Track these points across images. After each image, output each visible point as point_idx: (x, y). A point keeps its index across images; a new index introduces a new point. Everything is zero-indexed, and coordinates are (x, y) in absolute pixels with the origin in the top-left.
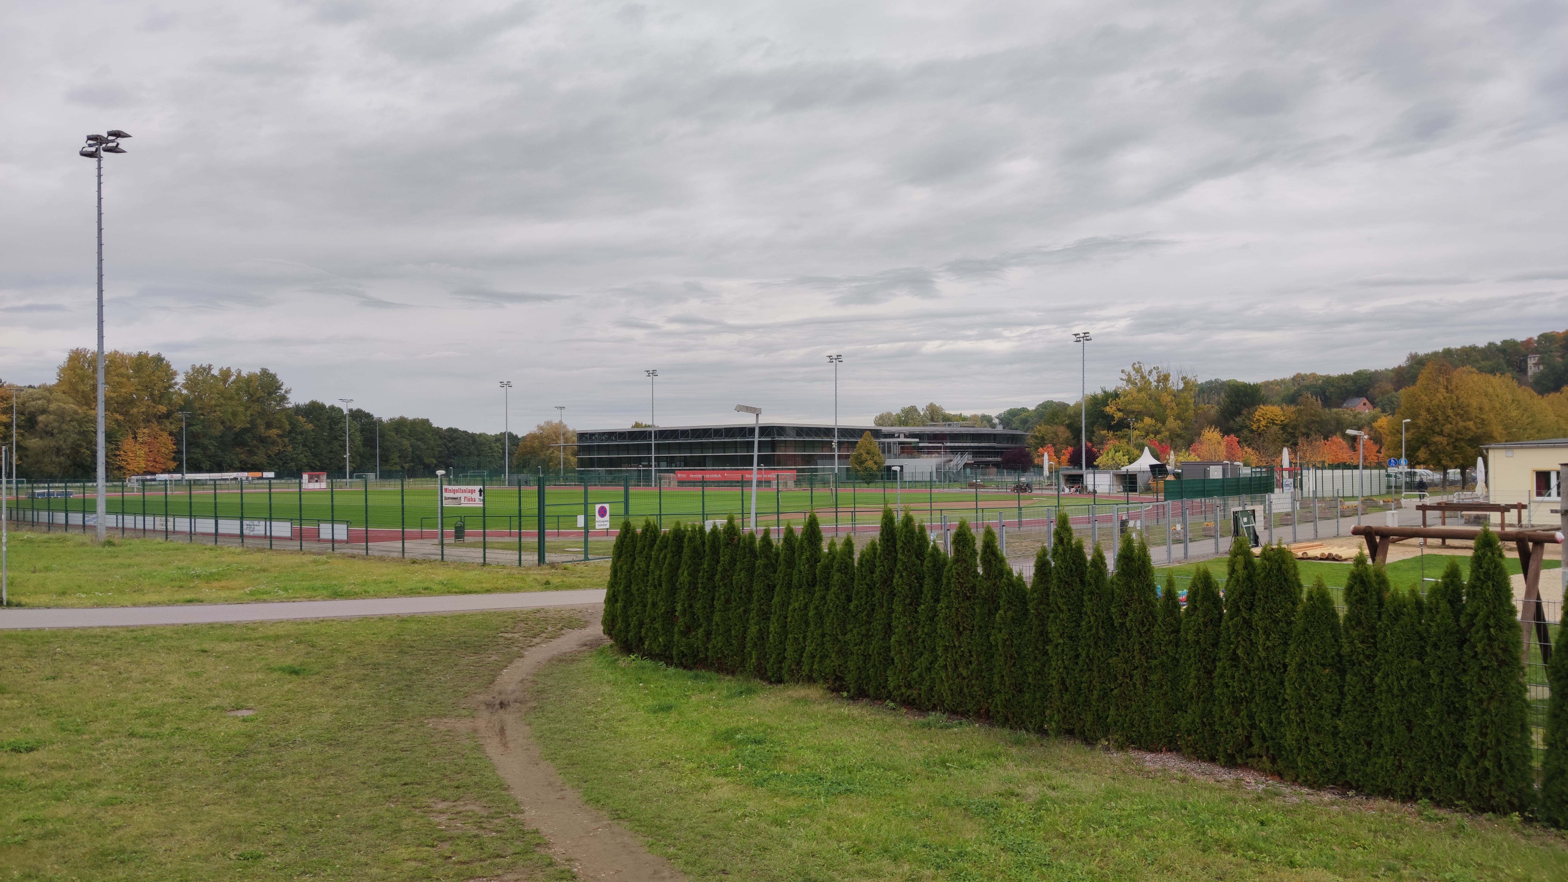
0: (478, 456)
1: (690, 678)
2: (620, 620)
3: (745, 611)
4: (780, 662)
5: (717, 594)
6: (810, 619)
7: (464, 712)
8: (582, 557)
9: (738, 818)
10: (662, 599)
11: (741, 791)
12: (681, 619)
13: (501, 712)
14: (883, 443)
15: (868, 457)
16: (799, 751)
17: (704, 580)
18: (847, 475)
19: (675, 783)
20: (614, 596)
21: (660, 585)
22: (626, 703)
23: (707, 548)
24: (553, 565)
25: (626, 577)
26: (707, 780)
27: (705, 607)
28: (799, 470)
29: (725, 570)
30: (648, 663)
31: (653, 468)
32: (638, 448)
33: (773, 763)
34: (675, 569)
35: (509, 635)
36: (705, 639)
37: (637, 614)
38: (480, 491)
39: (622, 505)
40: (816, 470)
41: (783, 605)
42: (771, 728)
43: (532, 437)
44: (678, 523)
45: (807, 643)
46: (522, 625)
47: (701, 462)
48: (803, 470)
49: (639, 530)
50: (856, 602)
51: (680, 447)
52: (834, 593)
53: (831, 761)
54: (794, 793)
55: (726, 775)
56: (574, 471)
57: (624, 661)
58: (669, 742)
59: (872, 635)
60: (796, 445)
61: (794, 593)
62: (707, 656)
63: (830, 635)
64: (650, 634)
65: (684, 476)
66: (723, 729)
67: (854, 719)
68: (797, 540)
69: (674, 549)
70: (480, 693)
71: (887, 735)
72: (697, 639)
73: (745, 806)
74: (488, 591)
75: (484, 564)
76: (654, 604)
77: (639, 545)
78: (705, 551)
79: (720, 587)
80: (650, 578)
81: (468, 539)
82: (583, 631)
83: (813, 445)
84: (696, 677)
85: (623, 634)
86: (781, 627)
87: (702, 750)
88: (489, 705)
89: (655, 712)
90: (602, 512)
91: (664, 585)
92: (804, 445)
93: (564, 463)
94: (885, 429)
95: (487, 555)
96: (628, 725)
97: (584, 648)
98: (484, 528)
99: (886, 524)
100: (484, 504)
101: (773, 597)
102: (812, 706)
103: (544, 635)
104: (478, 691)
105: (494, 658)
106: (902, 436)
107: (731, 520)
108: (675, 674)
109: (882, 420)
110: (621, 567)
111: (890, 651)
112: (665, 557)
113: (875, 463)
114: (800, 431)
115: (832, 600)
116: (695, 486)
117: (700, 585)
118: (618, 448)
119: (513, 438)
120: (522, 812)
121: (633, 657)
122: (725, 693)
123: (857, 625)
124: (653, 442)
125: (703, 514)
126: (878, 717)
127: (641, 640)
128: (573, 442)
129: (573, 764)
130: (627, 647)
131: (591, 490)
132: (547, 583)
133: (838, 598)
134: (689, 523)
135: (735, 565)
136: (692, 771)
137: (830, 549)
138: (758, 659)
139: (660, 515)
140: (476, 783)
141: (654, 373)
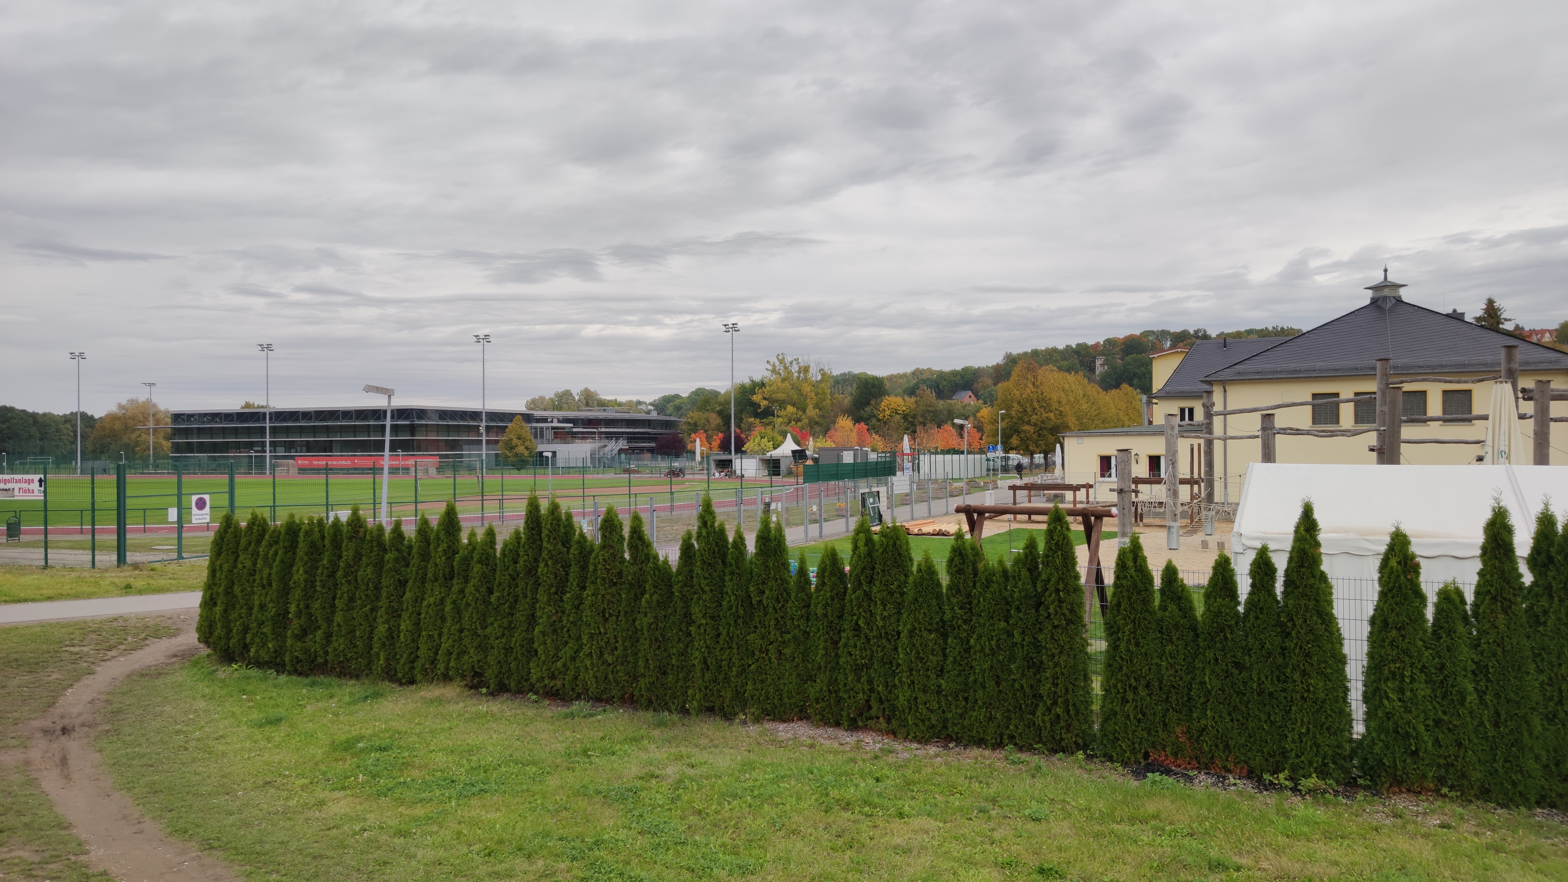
0: (41, 439)
1: (306, 685)
2: (219, 625)
3: (372, 610)
4: (412, 662)
5: (339, 592)
6: (447, 615)
7: (14, 742)
8: (175, 555)
9: (355, 834)
10: (272, 601)
11: (361, 804)
12: (295, 622)
13: (63, 738)
14: (536, 428)
15: (519, 442)
16: (430, 755)
17: (324, 578)
18: (496, 461)
19: (282, 802)
20: (212, 599)
21: (270, 585)
22: (226, 718)
23: (327, 542)
24: (136, 566)
25: (226, 577)
26: (321, 796)
27: (324, 607)
28: (441, 456)
29: (349, 566)
30: (254, 672)
31: (268, 454)
32: (249, 431)
33: (400, 770)
34: (287, 568)
35: (76, 649)
36: (324, 642)
37: (241, 618)
38: (40, 481)
39: (227, 496)
40: (461, 456)
41: (416, 600)
42: (399, 733)
43: (112, 418)
44: (292, 516)
45: (442, 640)
46: (94, 636)
47: (327, 447)
48: (447, 456)
49: (243, 524)
50: (498, 594)
51: (301, 430)
52: (474, 586)
53: (465, 761)
54: (421, 801)
55: (343, 788)
56: (168, 457)
57: (224, 672)
58: (277, 758)
59: (515, 628)
60: (438, 429)
61: (429, 588)
62: (326, 661)
63: (468, 630)
64: (257, 640)
65: (306, 462)
66: (343, 738)
67: (493, 715)
68: (432, 531)
69: (286, 544)
70: (36, 719)
71: (527, 729)
72: (315, 642)
73: (365, 820)
74: (50, 598)
75: (46, 566)
76: (262, 607)
77: (243, 541)
78: (324, 546)
79: (342, 584)
80: (257, 577)
81: (23, 538)
82: (174, 641)
83: (458, 429)
84: (313, 684)
85: (222, 642)
86: (414, 624)
87: (316, 764)
88: (46, 732)
89: (260, 726)
90: (201, 504)
91: (274, 584)
92: (449, 429)
93: (155, 449)
94: (538, 413)
95: (49, 556)
96: (227, 743)
97: (174, 659)
98: (46, 524)
99: (531, 512)
100: (45, 496)
101: (404, 593)
102: (447, 706)
103: (122, 647)
104: (32, 716)
105: (55, 676)
106: (555, 420)
107: (355, 512)
108: (287, 682)
109: (534, 404)
110: (221, 566)
111: (533, 643)
112: (276, 553)
113: (527, 448)
114: (443, 414)
115: (471, 593)
116: (319, 473)
117: (318, 583)
118: (224, 431)
119: (87, 420)
120: (87, 853)
121: (235, 666)
122: (347, 699)
123: (499, 618)
124: (268, 425)
125: (327, 505)
126: (519, 712)
127: (246, 647)
128: (166, 424)
129: (156, 792)
130: (228, 657)
131: (185, 479)
132: (128, 587)
133: (478, 591)
134: (305, 515)
135: (360, 560)
136: (303, 788)
137: (469, 539)
138: (387, 659)
139: (274, 506)
140: (26, 825)
141: (269, 347)
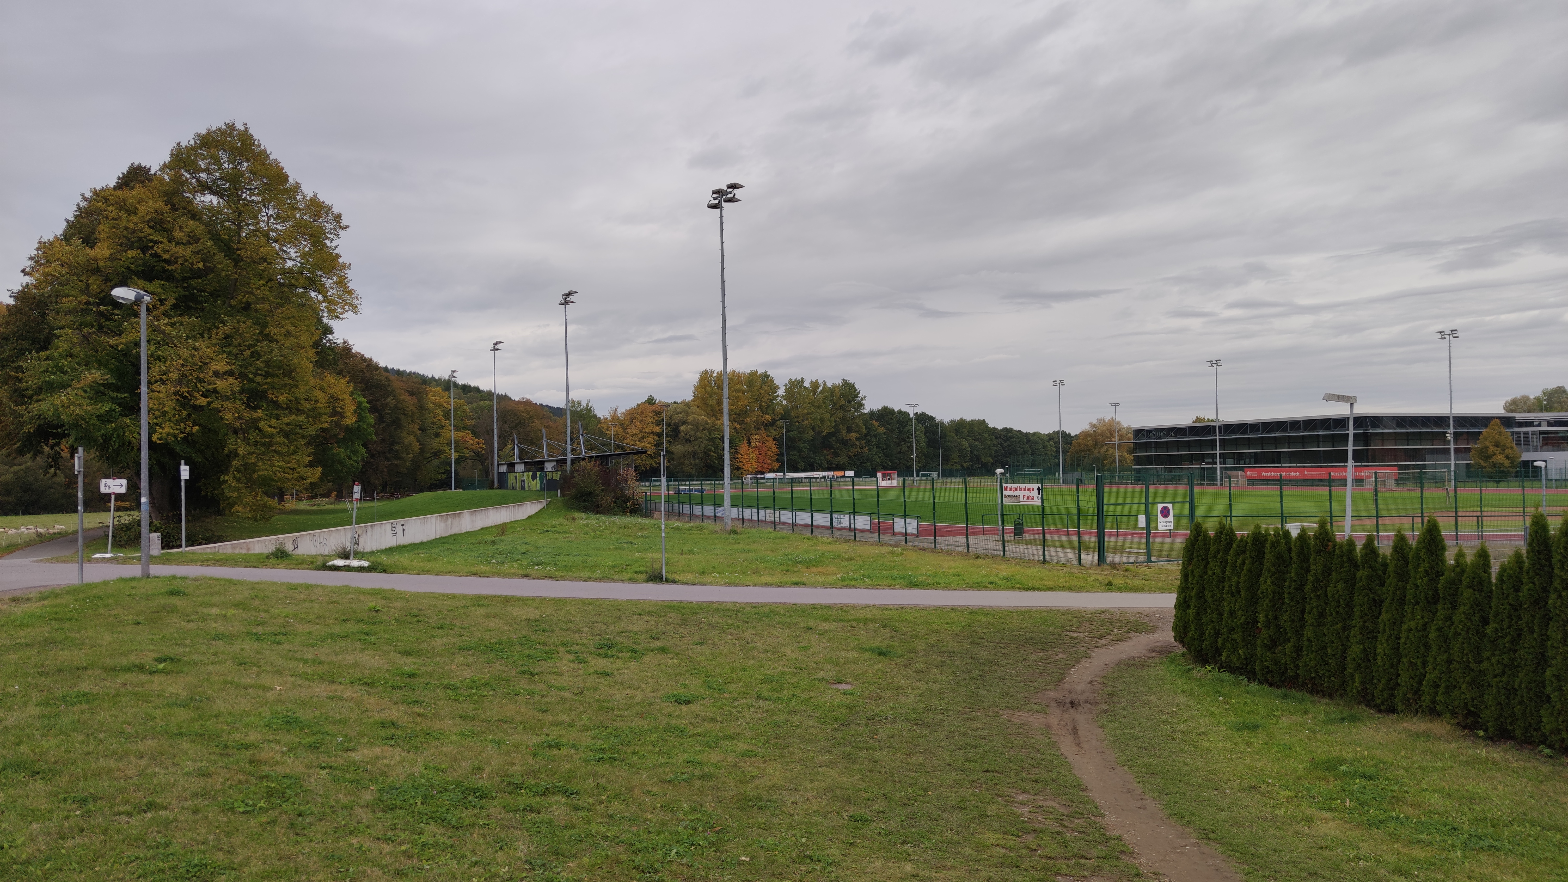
0: (1032, 455)
1: (1278, 697)
2: (1192, 627)
3: (1344, 628)
4: (1392, 689)
5: (1308, 606)
6: (1432, 642)
7: (1036, 707)
8: (1144, 559)
9: (1349, 860)
10: (1241, 608)
11: (1351, 830)
12: (1264, 632)
13: (1072, 711)
14: (1518, 433)
15: (1497, 450)
16: (1424, 794)
17: (1292, 591)
18: (1467, 472)
19: (1269, 810)
20: (1185, 601)
21: (1239, 593)
22: (1205, 716)
23: (1294, 554)
24: (1114, 566)
25: (1198, 583)
26: (1308, 812)
27: (1293, 620)
28: (1400, 467)
29: (1317, 580)
30: (1226, 676)
31: (1218, 466)
32: (1200, 445)
33: (1390, 803)
34: (1255, 577)
35: (1075, 635)
36: (1294, 655)
37: (1213, 622)
38: (1039, 489)
39: (1187, 506)
40: (1424, 467)
41: (1395, 623)
42: (1384, 763)
43: (1085, 435)
44: (1258, 527)
45: (1427, 670)
46: (1087, 625)
47: (1275, 459)
48: (1407, 467)
49: (1212, 533)
50: (1496, 625)
51: (1249, 442)
52: (1464, 613)
53: (1467, 810)
54: (1419, 842)
55: (1330, 809)
56: (1130, 469)
57: (1199, 672)
58: (1259, 765)
59: (1518, 666)
60: (1396, 438)
61: (1409, 611)
62: (1297, 675)
63: (1458, 662)
64: (1228, 645)
65: (1255, 474)
66: (1324, 757)
67: (1495, 763)
68: (1410, 548)
69: (1253, 554)
70: (1050, 690)
71: (1543, 787)
72: (1285, 654)
73: (1358, 848)
74: (1050, 589)
75: (1044, 562)
76: (1232, 613)
77: (1212, 549)
78: (1291, 558)
79: (1311, 599)
80: (1226, 584)
81: (1026, 536)
82: (1151, 636)
83: (1420, 437)
84: (1285, 697)
85: (1196, 643)
86: (1392, 649)
87: (1299, 778)
88: (1059, 703)
89: (1239, 730)
90: (1165, 513)
91: (1242, 592)
92: (1408, 438)
93: (1120, 461)
94: (1520, 416)
95: (1046, 553)
96: (1209, 740)
97: (1154, 654)
98: (1043, 527)
99: (1536, 532)
100: (1042, 502)
101: (1380, 614)
102: (1436, 743)
103: (1111, 637)
104: (1048, 687)
105: (1061, 656)
106: (1544, 423)
107: (1322, 525)
108: (1259, 690)
109: (1514, 405)
110: (1192, 571)
111: (1544, 687)
112: (1243, 563)
113: (1507, 457)
114: (1402, 421)
115: (1461, 621)
116: (1267, 485)
117: (1286, 596)
118: (1178, 445)
119: (1066, 437)
120: (1103, 816)
121: (1209, 668)
122: (1322, 717)
123: (1497, 652)
124: (1218, 438)
125: (1282, 516)
126: (1528, 764)
127: (1218, 651)
128: (1129, 439)
129: (1152, 774)
130: (1201, 658)
131: (1152, 489)
132: (1110, 584)
133: (1470, 619)
134: (1270, 526)
135: (1330, 575)
136: (1289, 800)
137: (1457, 560)
138: (1363, 683)
139: (1231, 516)
140: (1053, 780)
141: (1218, 363)
